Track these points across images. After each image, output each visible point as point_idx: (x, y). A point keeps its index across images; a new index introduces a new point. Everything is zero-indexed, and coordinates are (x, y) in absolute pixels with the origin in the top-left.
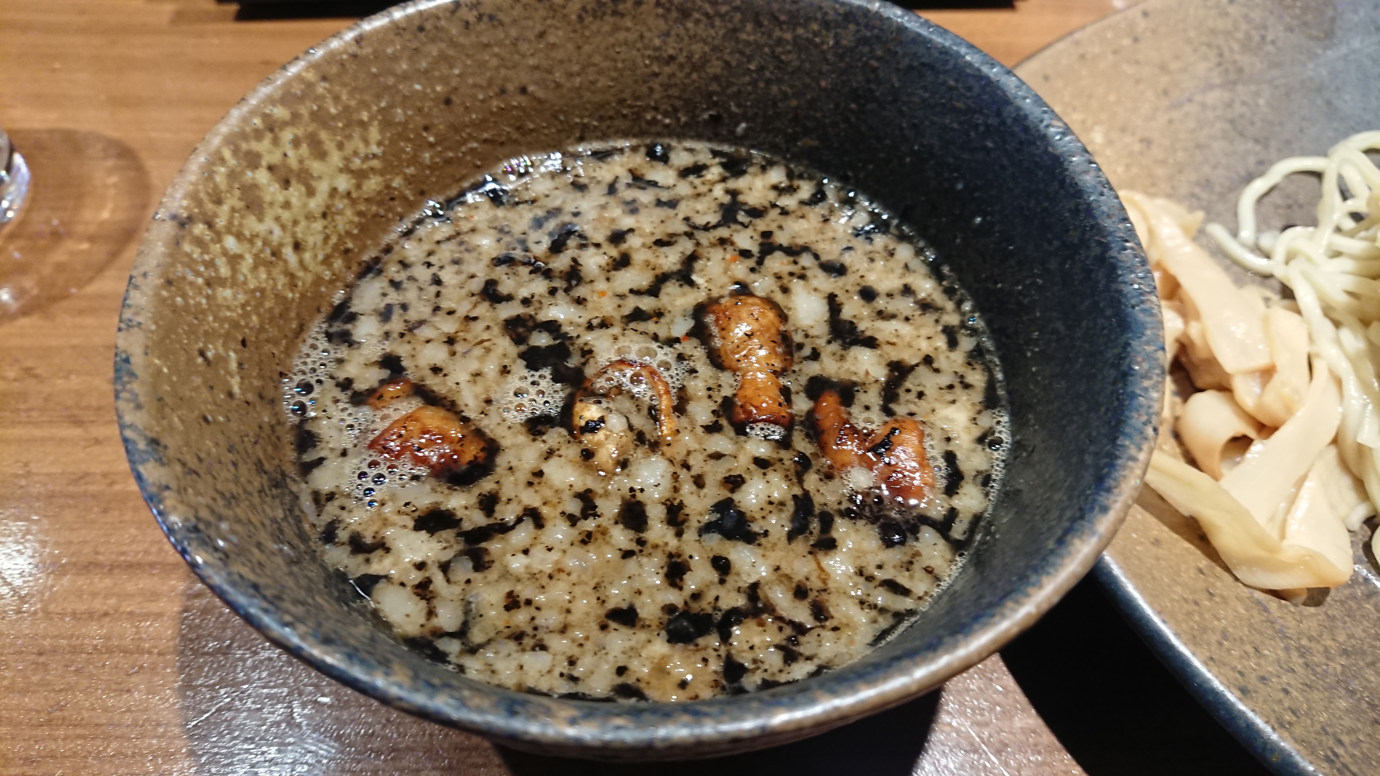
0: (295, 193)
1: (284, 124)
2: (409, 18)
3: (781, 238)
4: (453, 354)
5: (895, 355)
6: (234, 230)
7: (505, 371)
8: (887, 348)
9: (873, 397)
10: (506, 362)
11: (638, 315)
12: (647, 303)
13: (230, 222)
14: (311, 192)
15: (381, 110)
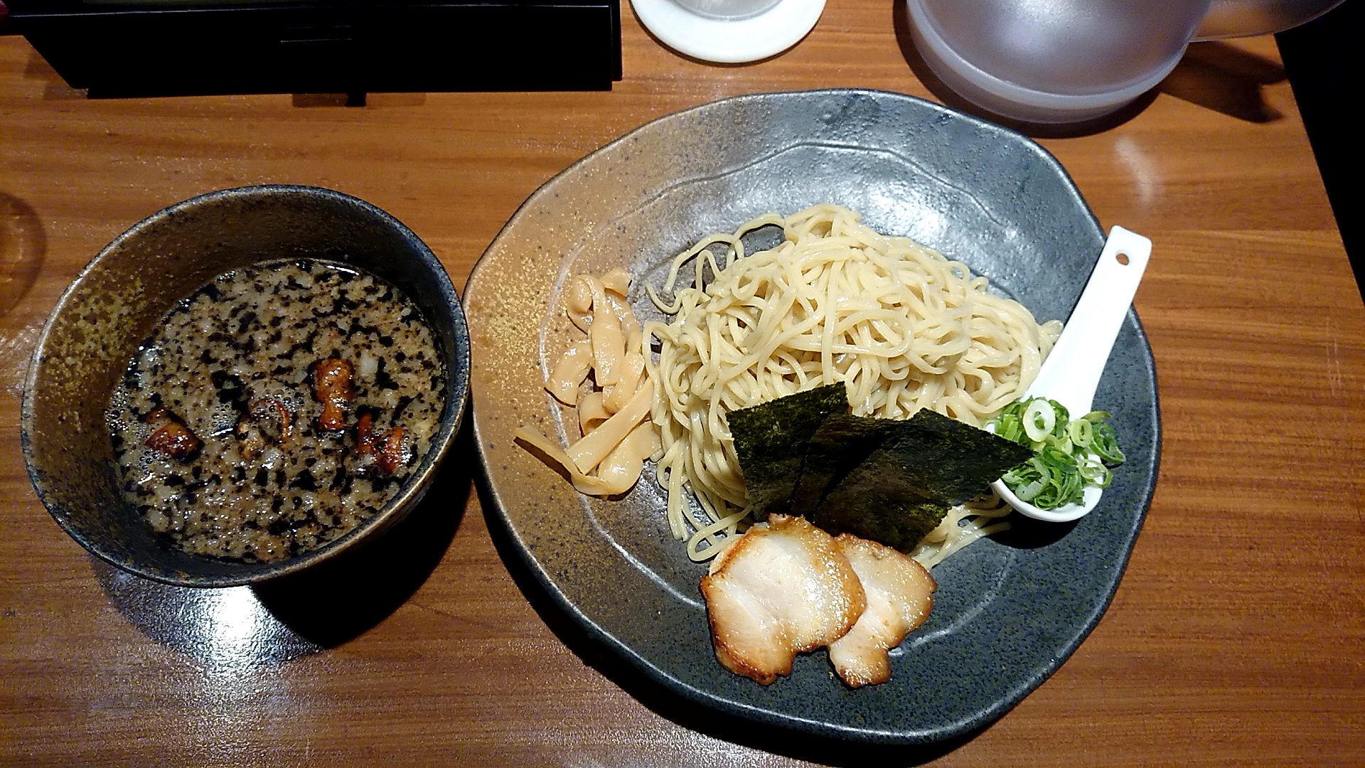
0: (100, 324)
1: (89, 296)
2: (147, 228)
3: (363, 323)
4: (185, 393)
5: (404, 393)
6: (70, 353)
7: (210, 403)
8: (401, 389)
9: (387, 417)
10: (211, 398)
11: (280, 371)
12: (284, 363)
13: (68, 351)
14: (108, 321)
15: (140, 273)
